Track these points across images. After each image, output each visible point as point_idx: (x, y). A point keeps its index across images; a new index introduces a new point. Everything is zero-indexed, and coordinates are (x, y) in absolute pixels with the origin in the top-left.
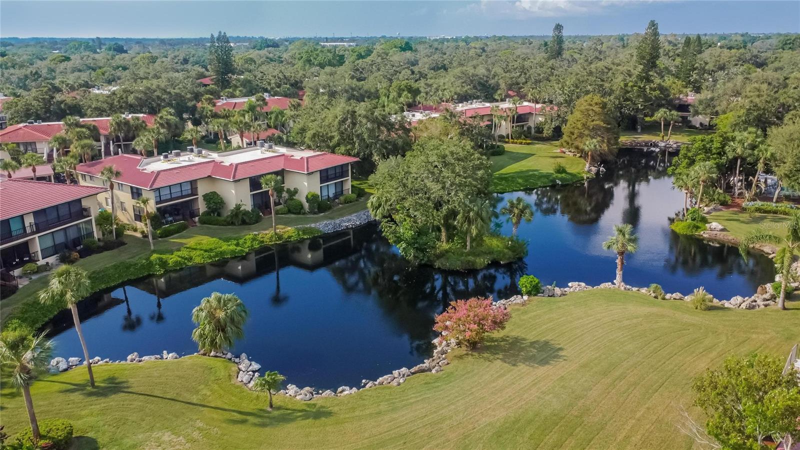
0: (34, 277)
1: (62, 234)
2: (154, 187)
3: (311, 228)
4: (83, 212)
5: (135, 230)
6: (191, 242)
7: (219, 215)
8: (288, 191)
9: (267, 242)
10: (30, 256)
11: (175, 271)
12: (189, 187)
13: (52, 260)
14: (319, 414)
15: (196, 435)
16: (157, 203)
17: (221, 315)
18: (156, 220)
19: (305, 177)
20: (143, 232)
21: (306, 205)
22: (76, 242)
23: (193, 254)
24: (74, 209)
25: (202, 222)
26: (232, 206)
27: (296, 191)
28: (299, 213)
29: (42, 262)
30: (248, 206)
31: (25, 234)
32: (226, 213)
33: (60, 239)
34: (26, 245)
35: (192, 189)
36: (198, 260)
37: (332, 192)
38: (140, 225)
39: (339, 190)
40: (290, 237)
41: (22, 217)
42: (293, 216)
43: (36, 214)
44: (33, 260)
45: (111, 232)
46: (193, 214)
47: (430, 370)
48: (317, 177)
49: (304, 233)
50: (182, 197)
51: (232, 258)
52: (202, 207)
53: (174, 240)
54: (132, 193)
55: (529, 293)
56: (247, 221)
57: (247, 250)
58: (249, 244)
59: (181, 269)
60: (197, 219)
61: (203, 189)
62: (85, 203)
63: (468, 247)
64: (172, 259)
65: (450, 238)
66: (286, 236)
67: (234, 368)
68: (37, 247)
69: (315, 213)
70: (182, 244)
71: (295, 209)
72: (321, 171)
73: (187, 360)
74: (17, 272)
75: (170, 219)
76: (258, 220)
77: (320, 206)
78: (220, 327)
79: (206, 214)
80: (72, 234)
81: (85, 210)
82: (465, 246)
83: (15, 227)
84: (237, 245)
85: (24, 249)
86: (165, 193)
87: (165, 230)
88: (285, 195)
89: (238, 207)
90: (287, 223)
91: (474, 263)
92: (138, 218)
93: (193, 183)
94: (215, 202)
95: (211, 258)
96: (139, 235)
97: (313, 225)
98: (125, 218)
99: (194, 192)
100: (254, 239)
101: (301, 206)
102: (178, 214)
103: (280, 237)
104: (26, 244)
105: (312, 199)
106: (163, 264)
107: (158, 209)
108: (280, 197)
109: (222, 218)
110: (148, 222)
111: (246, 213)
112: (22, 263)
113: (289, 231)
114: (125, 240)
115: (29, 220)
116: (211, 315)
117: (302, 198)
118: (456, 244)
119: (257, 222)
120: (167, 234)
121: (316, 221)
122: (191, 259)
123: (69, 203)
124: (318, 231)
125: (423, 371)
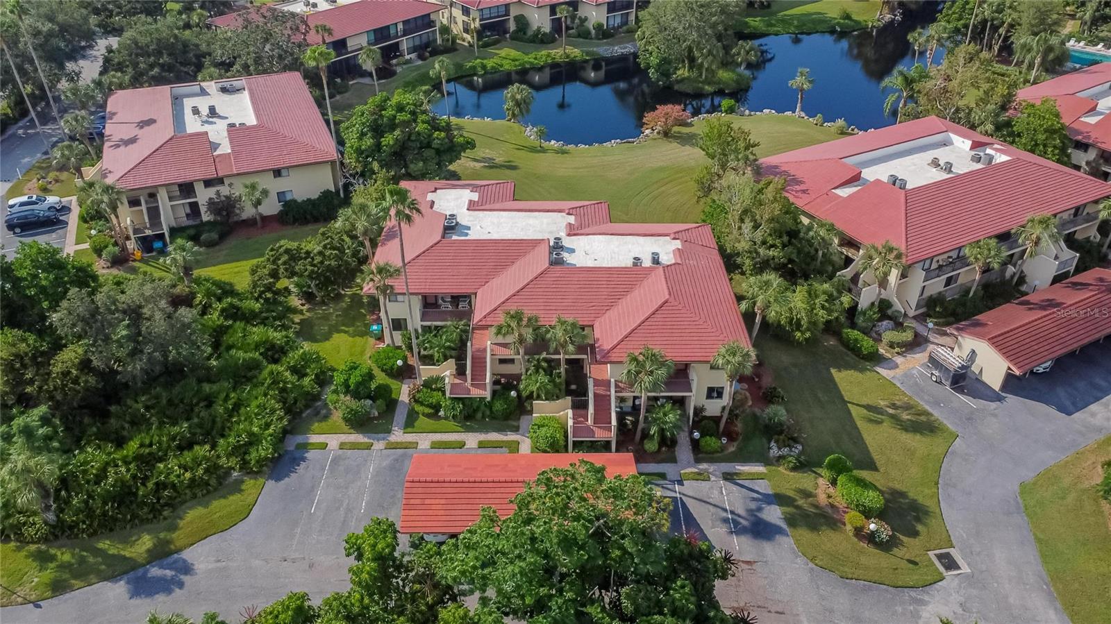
0: (404, 67)
1: (418, 38)
2: (479, 8)
3: (593, 51)
4: (431, 24)
5: (464, 40)
6: (504, 52)
7: (525, 33)
8: (580, 18)
9: (558, 60)
10: (399, 51)
11: (491, 73)
12: (504, 9)
13: (413, 56)
14: (564, 152)
15: (501, 152)
16: (481, 20)
17: (518, 97)
18: (480, 33)
19: (595, 8)
20: (469, 42)
21: (593, 32)
22: (427, 45)
23: (504, 62)
24: (426, 21)
25: (512, 38)
26: (535, 28)
27: (586, 19)
28: (586, 38)
29: (407, 57)
30: (547, 28)
31: (397, 37)
32: (530, 33)
33: (417, 42)
34: (397, 45)
35: (506, 11)
36: (507, 67)
37: (618, 20)
38: (468, 37)
39: (624, 20)
40: (575, 57)
41: (396, 24)
42: (581, 40)
43: (405, 22)
44: (402, 55)
45: (448, 40)
46: (506, 32)
47: (633, 142)
48: (605, 8)
49: (587, 55)
50: (498, 17)
51: (532, 68)
52: (512, 26)
53: (490, 50)
54: (463, 10)
55: (726, 111)
56: (545, 41)
57: (542, 64)
58: (544, 59)
59: (495, 72)
60: (508, 35)
61: (514, 12)
62: (433, 17)
63: (704, 77)
64: (490, 63)
65: (691, 68)
66: (572, 56)
67: (524, 129)
68: (404, 46)
69: (599, 39)
70: (497, 54)
71: (585, 35)
72: (608, 3)
73: (498, 122)
74: (394, 61)
75: (489, 34)
76: (553, 40)
77: (605, 34)
78: (518, 104)
79: (515, 32)
80: (425, 39)
81: (433, 22)
82: (701, 75)
83: (392, 31)
84: (536, 59)
85: (396, 47)
86: (486, 12)
87: (485, 42)
88: (577, 21)
89: (539, 29)
90: (575, 46)
91: (703, 89)
92: (466, 30)
93: (507, 6)
94: (522, 22)
95: (515, 66)
96: (466, 44)
97: (595, 49)
98: (457, 29)
99: (507, 14)
100: (548, 56)
101: (589, 33)
102: (494, 30)
103: (568, 56)
104: (398, 43)
105: (599, 27)
106: (484, 67)
107: (481, 25)
108: (573, 22)
109: (526, 37)
110: (475, 34)
111: (545, 34)
112: (396, 57)
113: (576, 52)
114: (458, 47)
115: (400, 26)
116: (513, 97)
117: (590, 25)
118: (695, 74)
119: (553, 42)
120: (486, 45)
121: (598, 46)
122: (502, 66)
123: (423, 16)
124: (599, 54)
125: (629, 142)
